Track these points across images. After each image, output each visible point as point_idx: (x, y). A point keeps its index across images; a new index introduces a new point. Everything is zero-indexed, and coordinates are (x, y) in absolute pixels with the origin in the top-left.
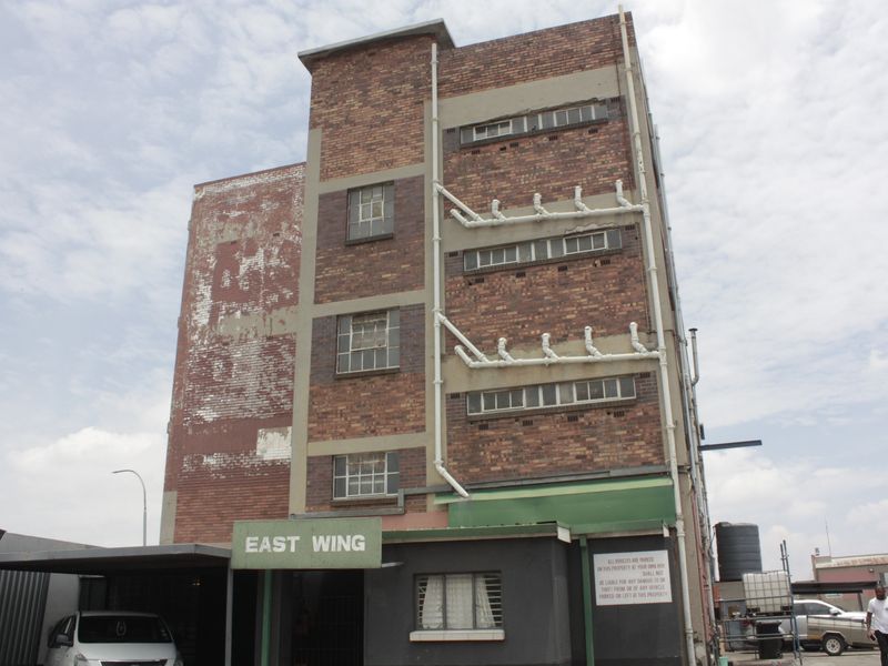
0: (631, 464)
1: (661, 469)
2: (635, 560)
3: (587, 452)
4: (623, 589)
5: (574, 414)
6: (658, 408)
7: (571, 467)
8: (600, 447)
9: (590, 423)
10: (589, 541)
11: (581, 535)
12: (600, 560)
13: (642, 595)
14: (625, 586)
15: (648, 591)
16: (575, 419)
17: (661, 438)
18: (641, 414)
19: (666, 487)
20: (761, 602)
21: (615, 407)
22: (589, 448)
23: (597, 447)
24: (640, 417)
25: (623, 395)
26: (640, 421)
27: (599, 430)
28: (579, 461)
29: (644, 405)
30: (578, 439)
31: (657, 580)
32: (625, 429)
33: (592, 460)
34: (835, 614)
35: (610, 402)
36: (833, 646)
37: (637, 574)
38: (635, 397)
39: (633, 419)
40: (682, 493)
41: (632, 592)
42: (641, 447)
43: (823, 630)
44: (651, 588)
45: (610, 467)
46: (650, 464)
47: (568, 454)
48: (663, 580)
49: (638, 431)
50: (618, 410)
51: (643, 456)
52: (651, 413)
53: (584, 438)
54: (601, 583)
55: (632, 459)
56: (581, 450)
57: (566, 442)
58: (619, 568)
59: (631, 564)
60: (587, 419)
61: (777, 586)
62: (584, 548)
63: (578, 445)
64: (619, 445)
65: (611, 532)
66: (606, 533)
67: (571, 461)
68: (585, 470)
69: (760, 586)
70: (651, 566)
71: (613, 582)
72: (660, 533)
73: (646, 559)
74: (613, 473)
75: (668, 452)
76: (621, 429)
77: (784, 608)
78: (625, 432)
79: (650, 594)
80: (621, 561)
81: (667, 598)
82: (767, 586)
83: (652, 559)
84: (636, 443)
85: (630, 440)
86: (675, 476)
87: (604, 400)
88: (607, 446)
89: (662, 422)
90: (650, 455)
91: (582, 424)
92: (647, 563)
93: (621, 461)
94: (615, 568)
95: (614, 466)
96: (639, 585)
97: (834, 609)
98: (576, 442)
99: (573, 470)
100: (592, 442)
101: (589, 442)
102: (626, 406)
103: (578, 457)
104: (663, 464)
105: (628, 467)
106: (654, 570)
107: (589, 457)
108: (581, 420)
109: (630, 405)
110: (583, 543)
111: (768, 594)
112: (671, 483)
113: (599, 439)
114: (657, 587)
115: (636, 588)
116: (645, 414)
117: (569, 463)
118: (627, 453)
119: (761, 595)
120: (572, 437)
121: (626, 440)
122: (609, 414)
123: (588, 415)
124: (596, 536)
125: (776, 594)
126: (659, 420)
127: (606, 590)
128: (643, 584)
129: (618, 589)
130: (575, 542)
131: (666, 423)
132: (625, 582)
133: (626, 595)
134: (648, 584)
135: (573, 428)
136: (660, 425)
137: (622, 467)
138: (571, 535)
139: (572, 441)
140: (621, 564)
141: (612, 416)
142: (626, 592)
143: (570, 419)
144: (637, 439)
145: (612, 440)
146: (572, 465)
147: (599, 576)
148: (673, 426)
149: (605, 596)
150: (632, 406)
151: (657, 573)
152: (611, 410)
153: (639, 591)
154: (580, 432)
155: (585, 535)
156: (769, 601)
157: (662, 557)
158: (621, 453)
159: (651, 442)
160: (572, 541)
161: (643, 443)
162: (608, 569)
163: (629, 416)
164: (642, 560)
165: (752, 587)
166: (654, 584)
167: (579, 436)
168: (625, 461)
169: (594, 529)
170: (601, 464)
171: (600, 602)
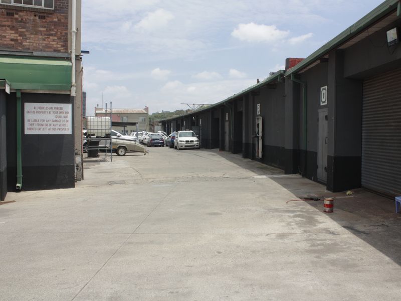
0: (46, 50)
1: (66, 55)
2: (51, 108)
3: (19, 38)
4: (42, 125)
5: (11, 12)
6: (67, 19)
7: (7, 46)
8: (27, 36)
9: (22, 19)
10: (22, 94)
11: (16, 90)
12: (28, 106)
13: (54, 129)
14: (44, 123)
15: (58, 127)
16: (13, 15)
17: (67, 36)
18: (56, 20)
19: (67, 66)
20: (96, 131)
21: (40, 13)
22: (20, 36)
23: (25, 35)
24: (55, 22)
25: (45, 6)
26: (55, 24)
27: (28, 25)
28: (13, 43)
29: (59, 15)
30: (13, 28)
31: (64, 121)
32: (45, 27)
33: (21, 43)
34: (119, 136)
35: (37, 9)
36: (122, 152)
37: (52, 117)
38: (53, 9)
39: (51, 22)
40: (76, 71)
41: (48, 127)
42: (54, 40)
43: (118, 145)
44: (60, 125)
45: (33, 50)
46: (59, 51)
47: (5, 37)
48: (67, 121)
49: (53, 30)
50: (42, 15)
51: (55, 46)
52: (63, 21)
53: (17, 29)
54: (29, 121)
55: (48, 47)
56: (14, 35)
57: (4, 28)
58: (41, 112)
59: (49, 110)
60: (20, 16)
61: (104, 124)
62: (19, 98)
63: (13, 32)
64: (40, 37)
65: (37, 90)
66: (34, 90)
67: (7, 41)
68: (17, 49)
69: (96, 124)
70: (61, 113)
71: (36, 121)
72: (68, 93)
73: (58, 108)
74: (35, 54)
75: (71, 46)
76: (43, 27)
77: (106, 135)
78: (45, 29)
79: (59, 129)
80: (42, 108)
81: (69, 132)
82: (100, 124)
83: (61, 108)
84: (51, 37)
85: (48, 35)
86: (74, 60)
87: (33, 6)
88: (32, 36)
89: (69, 27)
90: (59, 46)
91: (16, 19)
92: (59, 111)
93: (41, 47)
94: (38, 112)
95: (37, 49)
96: (53, 123)
97: (119, 134)
98: (11, 30)
99: (8, 48)
100: (23, 32)
101: (21, 32)
102: (47, 13)
103: (12, 40)
104: (66, 52)
105: (44, 51)
106: (62, 115)
107: (20, 41)
108: (16, 16)
109: (50, 13)
110: (19, 95)
111: (100, 127)
112: (70, 64)
113: (27, 31)
114: (63, 125)
115: (50, 125)
116: (59, 20)
117: (5, 43)
118: (45, 42)
119: (96, 128)
120: (9, 26)
121: (45, 34)
122: (35, 16)
123: (21, 14)
124: (28, 91)
125: (104, 128)
126: (67, 26)
127: (31, 125)
128: (55, 123)
129: (39, 125)
130: (13, 94)
131: (71, 29)
132: (44, 121)
133: (44, 129)
134: (58, 123)
135: (10, 20)
136: (67, 29)
137: (41, 50)
138: (10, 89)
139: (8, 28)
140: (42, 110)
141: (37, 18)
142: (44, 127)
143: (8, 14)
144: (52, 35)
145: (36, 33)
146: (7, 44)
147: (27, 116)
148: (75, 31)
149: (30, 129)
150: (51, 14)
151: (64, 117)
152: (37, 14)
153: (52, 127)
154: (15, 24)
155: (20, 90)
156: (100, 131)
157: (68, 107)
158: (41, 42)
159: (60, 38)
160: (11, 93)
161: (56, 38)
162: (33, 112)
163: (48, 20)
164: (55, 108)
165: (92, 124)
166: (62, 123)
167: (13, 27)
168: (43, 47)
169: (27, 87)
170: (28, 47)
171: (27, 132)
